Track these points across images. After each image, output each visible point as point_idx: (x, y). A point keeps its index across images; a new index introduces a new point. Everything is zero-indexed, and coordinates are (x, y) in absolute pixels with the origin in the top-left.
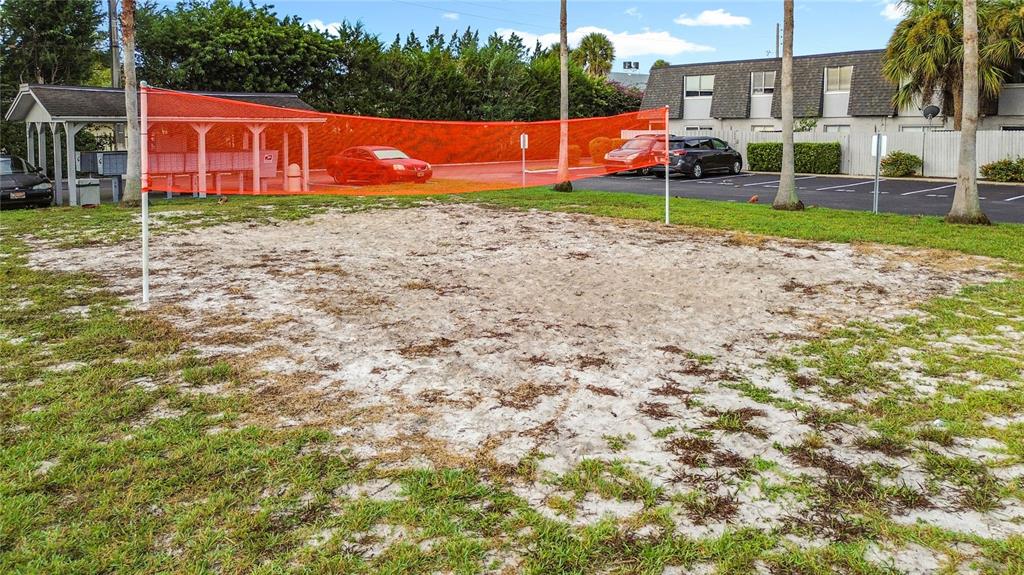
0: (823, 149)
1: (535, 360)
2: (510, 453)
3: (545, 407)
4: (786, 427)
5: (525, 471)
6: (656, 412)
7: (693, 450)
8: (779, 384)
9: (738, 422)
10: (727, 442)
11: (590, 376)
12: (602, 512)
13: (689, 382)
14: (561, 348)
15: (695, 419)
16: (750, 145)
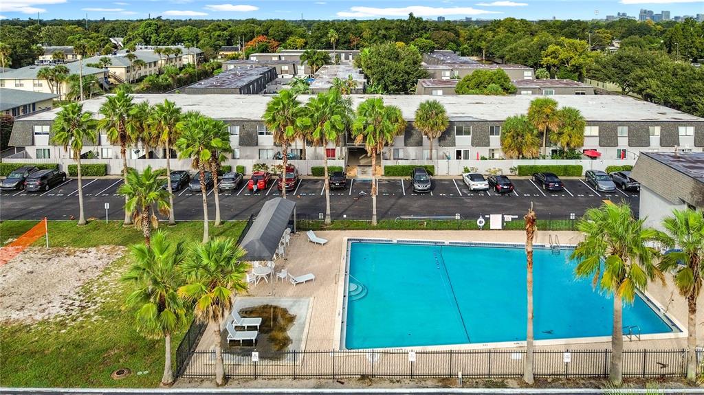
0: (100, 166)
1: (41, 305)
2: (46, 317)
3: (47, 311)
4: (77, 303)
5: (49, 318)
6: (62, 307)
7: (67, 310)
8: (77, 297)
9: (71, 305)
10: (70, 308)
11: (50, 305)
12: (58, 319)
13: (65, 301)
14: (43, 301)
15: (67, 306)
16: (69, 166)
